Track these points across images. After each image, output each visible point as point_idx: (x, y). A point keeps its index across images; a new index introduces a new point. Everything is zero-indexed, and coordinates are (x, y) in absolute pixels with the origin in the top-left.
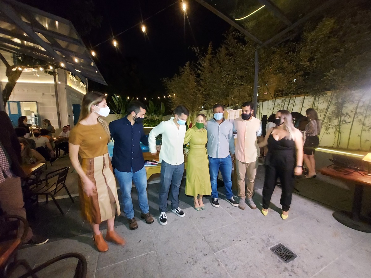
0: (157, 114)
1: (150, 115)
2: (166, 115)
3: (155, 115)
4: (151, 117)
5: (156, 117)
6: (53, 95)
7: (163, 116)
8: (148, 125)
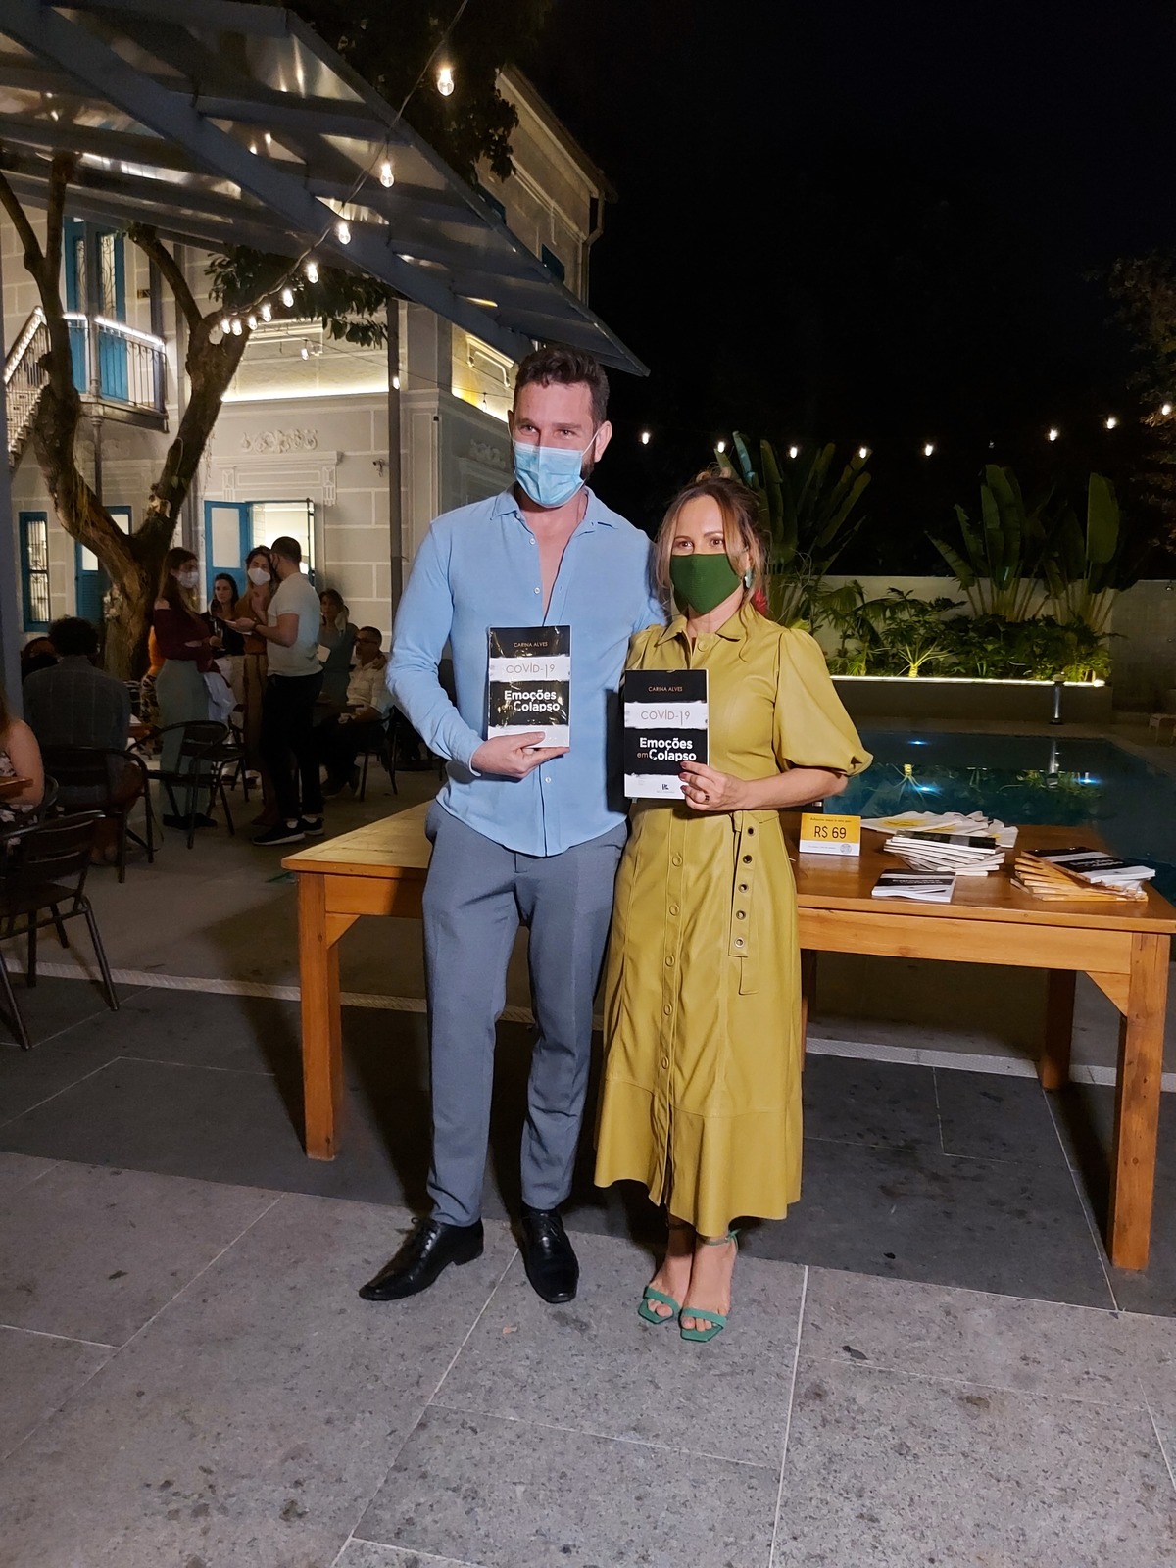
0: (1042, 575)
1: (986, 583)
2: (1122, 584)
3: (1024, 581)
4: (987, 597)
5: (1038, 599)
6: (380, 463)
7: (1097, 587)
8: (955, 659)
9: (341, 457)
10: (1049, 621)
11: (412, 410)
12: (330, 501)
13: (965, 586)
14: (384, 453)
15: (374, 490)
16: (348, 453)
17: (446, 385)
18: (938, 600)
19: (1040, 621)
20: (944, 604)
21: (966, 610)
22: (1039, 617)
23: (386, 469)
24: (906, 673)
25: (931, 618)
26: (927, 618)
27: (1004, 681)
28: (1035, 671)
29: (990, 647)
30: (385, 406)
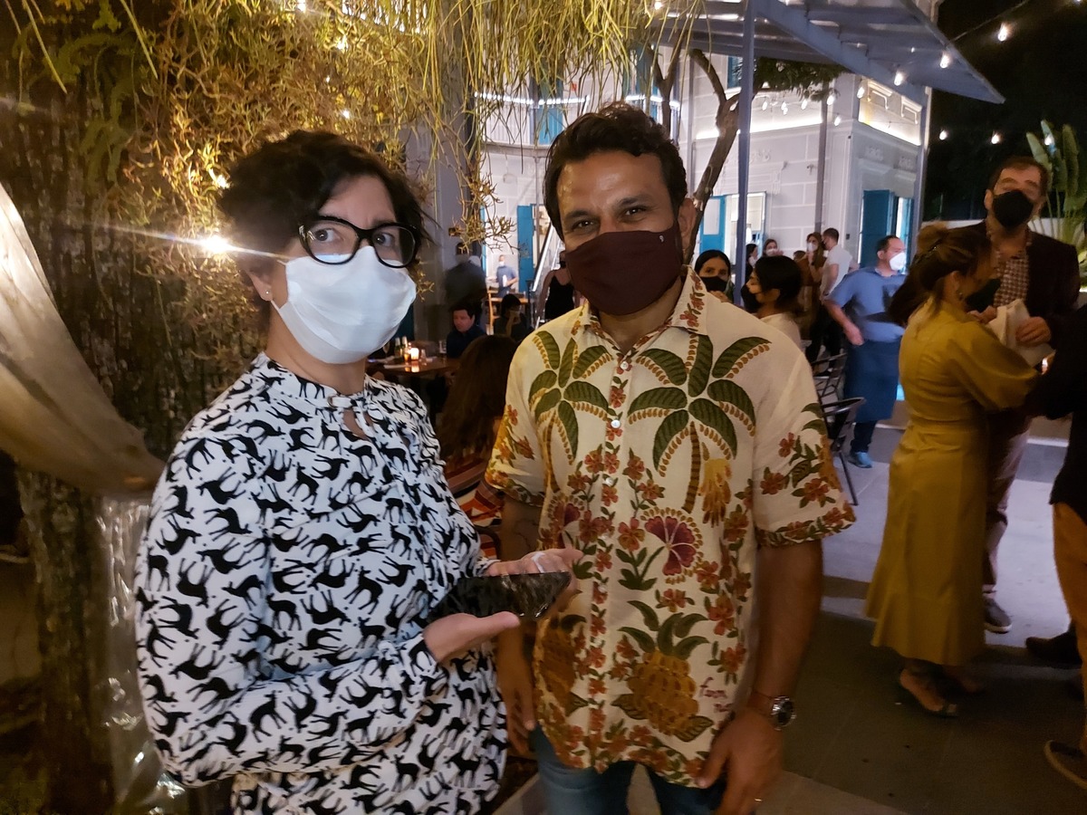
9: (786, 165)
11: (834, 134)
12: (776, 191)
14: (815, 160)
15: (805, 183)
16: (791, 162)
17: (856, 117)
23: (815, 171)
30: (818, 132)
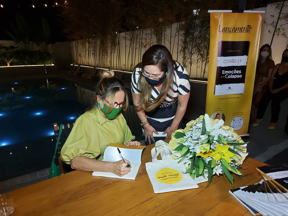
2: (53, 43)
8: (18, 61)
10: (39, 51)
13: (16, 43)
18: (10, 46)
19: (37, 51)
20: (12, 47)
21: (18, 49)
22: (36, 50)
24: (7, 65)
25: (10, 51)
26: (9, 51)
27: (32, 66)
28: (39, 63)
29: (27, 58)
